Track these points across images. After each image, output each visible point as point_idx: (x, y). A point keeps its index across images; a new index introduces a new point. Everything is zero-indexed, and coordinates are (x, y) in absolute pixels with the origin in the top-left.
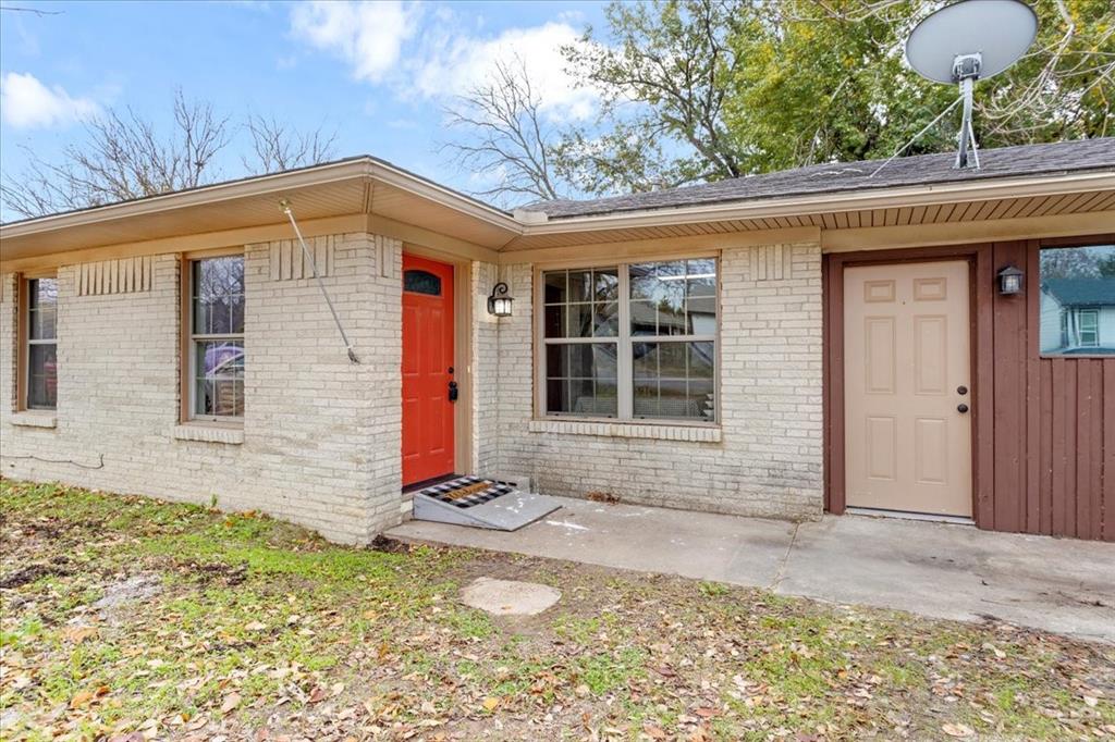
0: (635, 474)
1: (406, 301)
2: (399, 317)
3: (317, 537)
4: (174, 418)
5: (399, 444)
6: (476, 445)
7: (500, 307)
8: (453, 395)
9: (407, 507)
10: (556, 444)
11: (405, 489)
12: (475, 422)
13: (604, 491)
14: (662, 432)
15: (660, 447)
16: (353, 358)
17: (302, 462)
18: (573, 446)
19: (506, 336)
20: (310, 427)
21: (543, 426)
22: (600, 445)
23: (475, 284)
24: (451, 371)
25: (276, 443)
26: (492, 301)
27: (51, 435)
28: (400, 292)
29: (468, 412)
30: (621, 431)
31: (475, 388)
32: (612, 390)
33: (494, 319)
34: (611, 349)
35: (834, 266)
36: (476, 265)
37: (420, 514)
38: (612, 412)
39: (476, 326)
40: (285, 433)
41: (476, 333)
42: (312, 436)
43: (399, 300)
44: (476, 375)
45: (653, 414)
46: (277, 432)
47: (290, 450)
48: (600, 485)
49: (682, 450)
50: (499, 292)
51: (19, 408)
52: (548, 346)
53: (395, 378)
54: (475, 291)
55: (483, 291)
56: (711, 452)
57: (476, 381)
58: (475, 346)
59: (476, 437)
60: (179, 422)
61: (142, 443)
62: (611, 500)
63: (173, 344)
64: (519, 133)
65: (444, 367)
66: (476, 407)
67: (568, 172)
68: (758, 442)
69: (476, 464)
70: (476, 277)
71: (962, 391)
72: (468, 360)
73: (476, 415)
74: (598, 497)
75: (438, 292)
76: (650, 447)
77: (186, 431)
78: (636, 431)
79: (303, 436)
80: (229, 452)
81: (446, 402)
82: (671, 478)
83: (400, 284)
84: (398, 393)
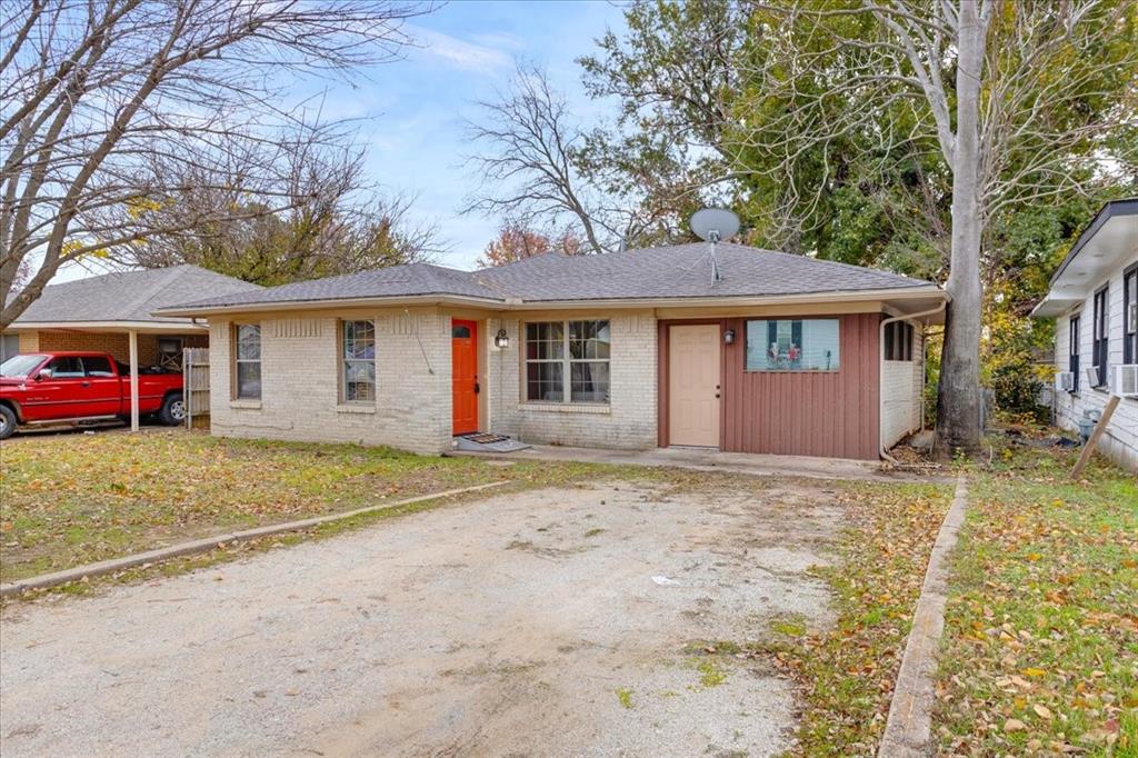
0: (571, 431)
1: (454, 343)
2: (451, 352)
3: (414, 455)
4: (336, 402)
5: (451, 412)
6: (489, 417)
7: (502, 343)
8: (477, 390)
9: (455, 443)
10: (531, 417)
11: (454, 436)
12: (489, 405)
13: (556, 441)
14: (583, 409)
15: (583, 417)
16: (431, 372)
17: (407, 421)
18: (540, 417)
19: (506, 359)
20: (410, 404)
21: (525, 407)
22: (554, 416)
23: (488, 331)
24: (476, 377)
25: (393, 413)
26: (497, 339)
27: (259, 413)
28: (451, 340)
29: (485, 399)
30: (564, 408)
31: (489, 387)
32: (559, 388)
33: (498, 349)
34: (558, 367)
35: (664, 327)
36: (489, 320)
37: (461, 447)
38: (560, 399)
39: (489, 353)
40: (398, 408)
41: (489, 358)
42: (411, 408)
43: (451, 344)
44: (489, 379)
45: (582, 400)
46: (394, 407)
47: (400, 416)
48: (553, 437)
49: (593, 418)
50: (502, 335)
51: (233, 399)
52: (528, 363)
53: (449, 381)
54: (488, 335)
55: (492, 335)
56: (605, 418)
57: (489, 383)
58: (489, 365)
59: (489, 413)
60: (338, 404)
61: (317, 415)
62: (559, 445)
63: (335, 364)
64: (541, 140)
65: (472, 375)
66: (489, 396)
67: (591, 174)
68: (627, 413)
69: (489, 427)
70: (488, 327)
71: (718, 387)
72: (485, 371)
73: (489, 401)
74: (553, 444)
75: (468, 336)
76: (578, 417)
77: (342, 408)
78: (570, 409)
79: (406, 409)
80: (367, 418)
81: (473, 395)
82: (587, 433)
83: (451, 336)
84: (451, 388)
